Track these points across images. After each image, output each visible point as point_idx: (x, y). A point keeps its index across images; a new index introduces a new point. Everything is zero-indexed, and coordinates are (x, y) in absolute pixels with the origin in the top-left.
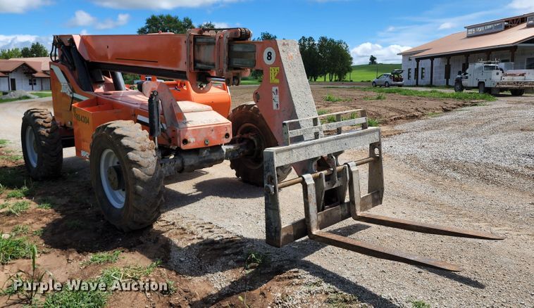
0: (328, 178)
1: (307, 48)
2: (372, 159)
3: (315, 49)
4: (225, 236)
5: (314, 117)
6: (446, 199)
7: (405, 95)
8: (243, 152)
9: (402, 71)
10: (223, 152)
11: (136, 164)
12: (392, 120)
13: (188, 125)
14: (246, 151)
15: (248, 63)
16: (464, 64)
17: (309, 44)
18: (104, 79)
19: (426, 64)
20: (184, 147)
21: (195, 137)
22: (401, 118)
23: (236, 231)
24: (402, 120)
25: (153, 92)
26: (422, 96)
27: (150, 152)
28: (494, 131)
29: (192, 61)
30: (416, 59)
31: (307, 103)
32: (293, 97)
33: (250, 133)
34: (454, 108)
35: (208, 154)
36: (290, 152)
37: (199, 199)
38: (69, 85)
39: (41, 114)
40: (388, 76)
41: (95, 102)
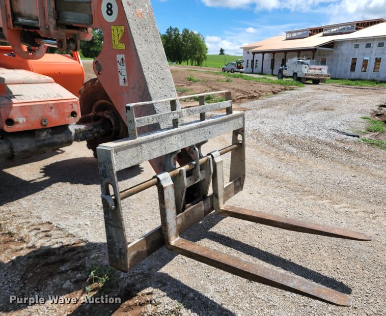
0: (189, 173)
1: (173, 37)
2: (235, 146)
3: (180, 38)
4: (66, 241)
5: (172, 99)
6: (290, 174)
7: (246, 79)
9: (243, 61)
10: (71, 133)
12: (238, 99)
15: (83, 19)
16: (283, 59)
17: (175, 33)
19: (259, 57)
22: (244, 98)
23: (80, 234)
24: (244, 99)
26: (257, 81)
28: (308, 110)
29: (10, 13)
30: (253, 53)
31: (163, 79)
32: (144, 70)
33: (106, 111)
34: (280, 91)
35: (49, 136)
36: (139, 148)
37: (43, 188)
40: (233, 64)
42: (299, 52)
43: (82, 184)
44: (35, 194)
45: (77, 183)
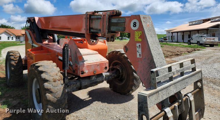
7: (170, 45)
8: (114, 76)
9: (167, 37)
10: (104, 77)
11: (49, 91)
12: (169, 56)
13: (85, 63)
14: (115, 75)
15: (120, 29)
16: (189, 35)
18: (48, 37)
19: (175, 34)
20: (81, 76)
21: (88, 70)
22: (173, 55)
25: (65, 45)
26: (177, 46)
27: (59, 82)
28: (214, 62)
29: (88, 28)
30: (171, 33)
31: (159, 54)
32: (151, 50)
33: (117, 66)
34: (192, 51)
35: (95, 78)
36: (157, 94)
37: (90, 104)
38: (31, 40)
39: (13, 54)
40: (162, 38)
41: (41, 48)
42: (198, 31)
43: (106, 103)
44: (87, 107)
45: (104, 102)
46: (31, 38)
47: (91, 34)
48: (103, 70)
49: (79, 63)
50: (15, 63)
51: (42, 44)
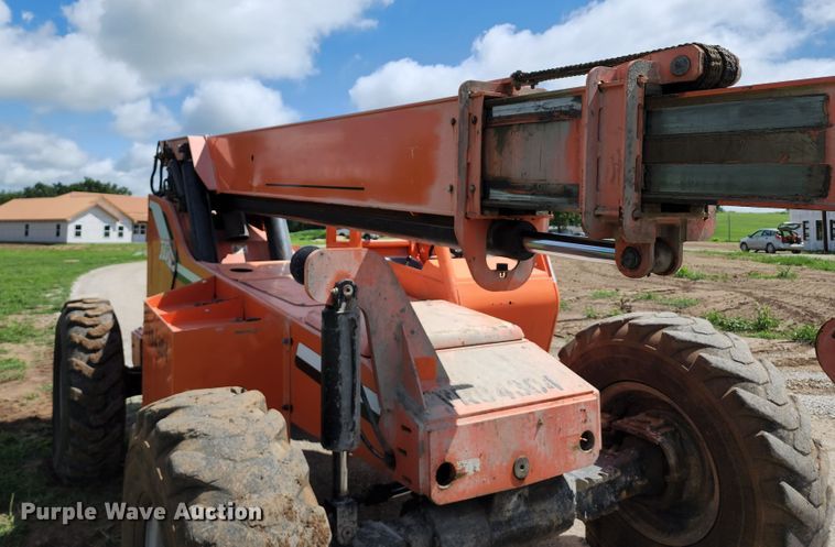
8: (629, 487)
14: (639, 482)
18: (247, 233)
21: (482, 456)
25: (340, 286)
35: (522, 508)
38: (172, 245)
39: (86, 316)
40: (770, 234)
41: (211, 292)
46: (172, 238)
47: (495, 216)
48: (572, 457)
49: (421, 409)
50: (89, 362)
51: (218, 270)
